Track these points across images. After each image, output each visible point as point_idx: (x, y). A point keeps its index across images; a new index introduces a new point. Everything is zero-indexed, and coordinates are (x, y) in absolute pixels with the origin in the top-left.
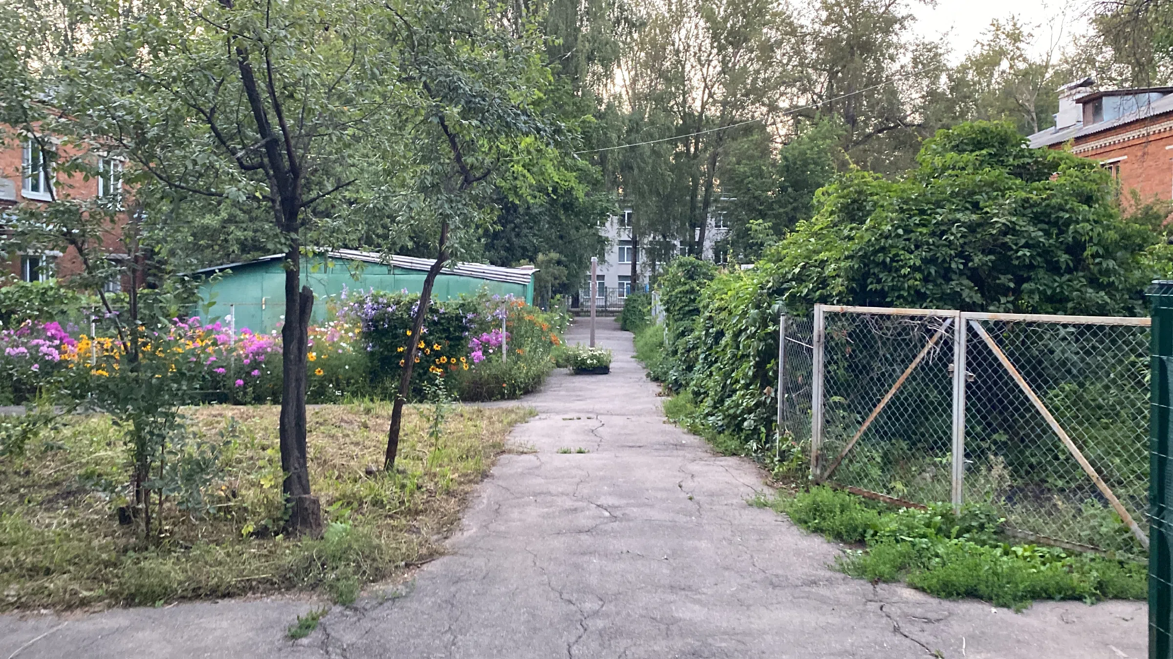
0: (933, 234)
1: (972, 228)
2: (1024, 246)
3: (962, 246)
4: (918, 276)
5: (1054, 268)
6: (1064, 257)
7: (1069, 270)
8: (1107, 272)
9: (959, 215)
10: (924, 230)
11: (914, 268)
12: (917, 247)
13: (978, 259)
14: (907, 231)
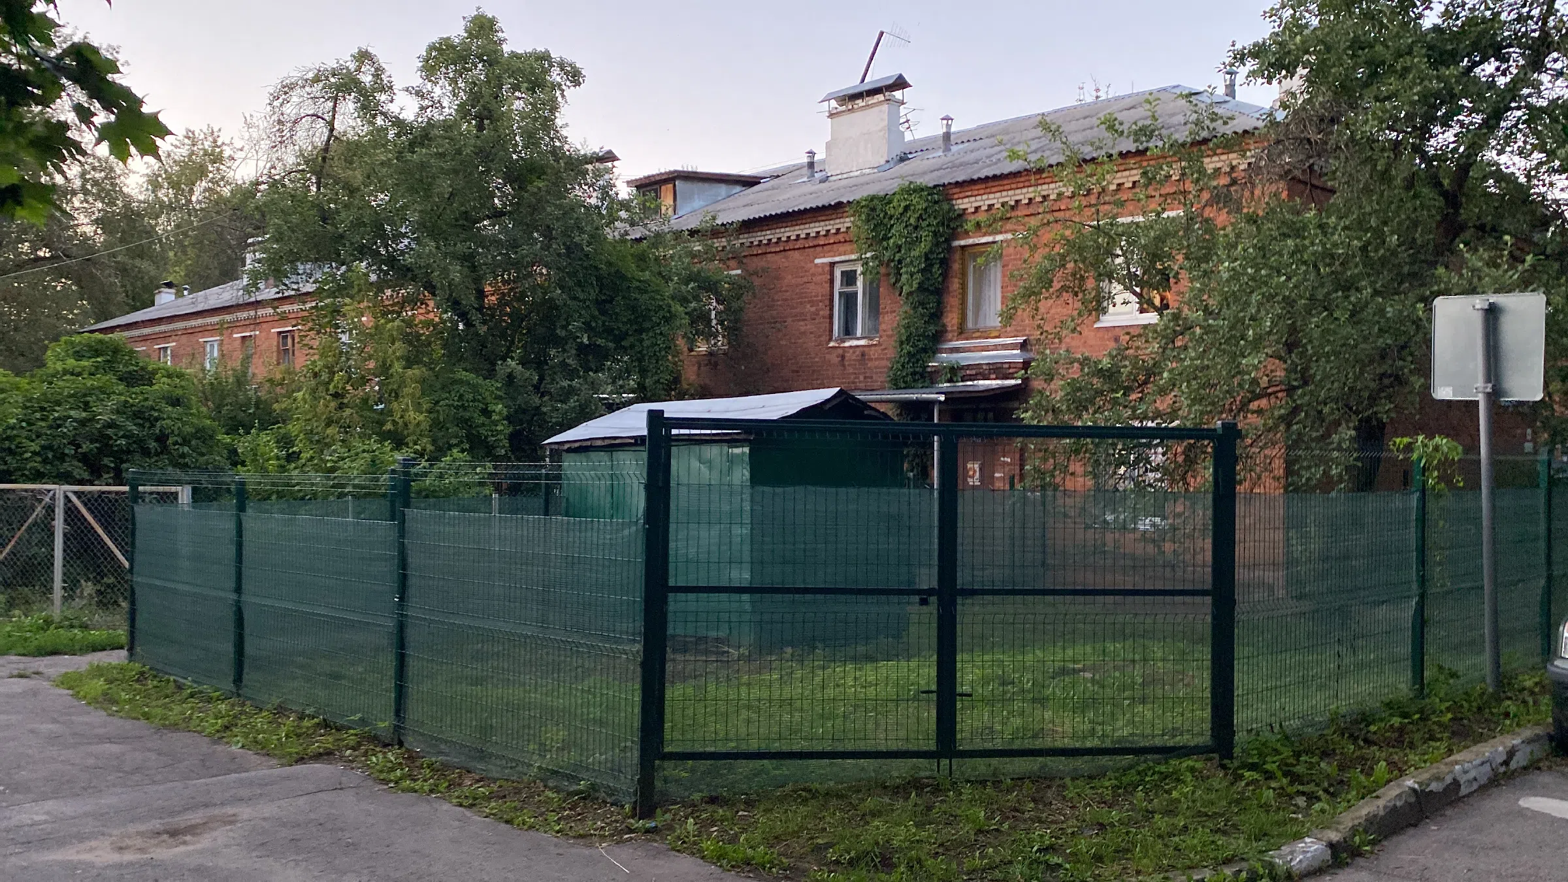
0: (50, 427)
1: (83, 423)
2: (122, 437)
3: (74, 436)
4: (39, 459)
5: (146, 452)
6: (153, 445)
7: (157, 454)
8: (183, 456)
9: (72, 413)
10: (43, 424)
11: (34, 453)
12: (38, 437)
13: (86, 447)
14: (30, 424)
